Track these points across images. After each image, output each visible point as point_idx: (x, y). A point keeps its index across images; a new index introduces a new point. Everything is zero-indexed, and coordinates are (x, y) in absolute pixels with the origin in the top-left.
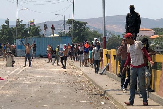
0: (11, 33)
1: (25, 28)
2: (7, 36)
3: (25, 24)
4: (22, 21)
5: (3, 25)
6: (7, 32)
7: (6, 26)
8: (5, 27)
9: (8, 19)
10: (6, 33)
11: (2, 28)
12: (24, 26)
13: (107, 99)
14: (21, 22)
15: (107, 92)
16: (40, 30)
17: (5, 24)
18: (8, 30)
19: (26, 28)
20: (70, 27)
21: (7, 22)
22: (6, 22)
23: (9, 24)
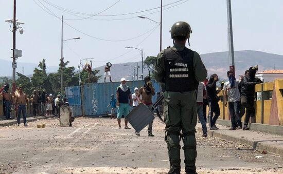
0: (50, 84)
1: (73, 74)
2: (42, 88)
3: (73, 68)
4: (68, 62)
5: (36, 70)
6: (41, 81)
7: (40, 71)
8: (38, 73)
9: (44, 60)
10: (40, 83)
11: (34, 75)
12: (71, 71)
13: (263, 153)
14: (66, 64)
15: (259, 144)
16: (99, 77)
17: (40, 69)
18: (44, 78)
19: (75, 74)
20: (150, 70)
21: (43, 65)
22: (40, 65)
23: (45, 68)
